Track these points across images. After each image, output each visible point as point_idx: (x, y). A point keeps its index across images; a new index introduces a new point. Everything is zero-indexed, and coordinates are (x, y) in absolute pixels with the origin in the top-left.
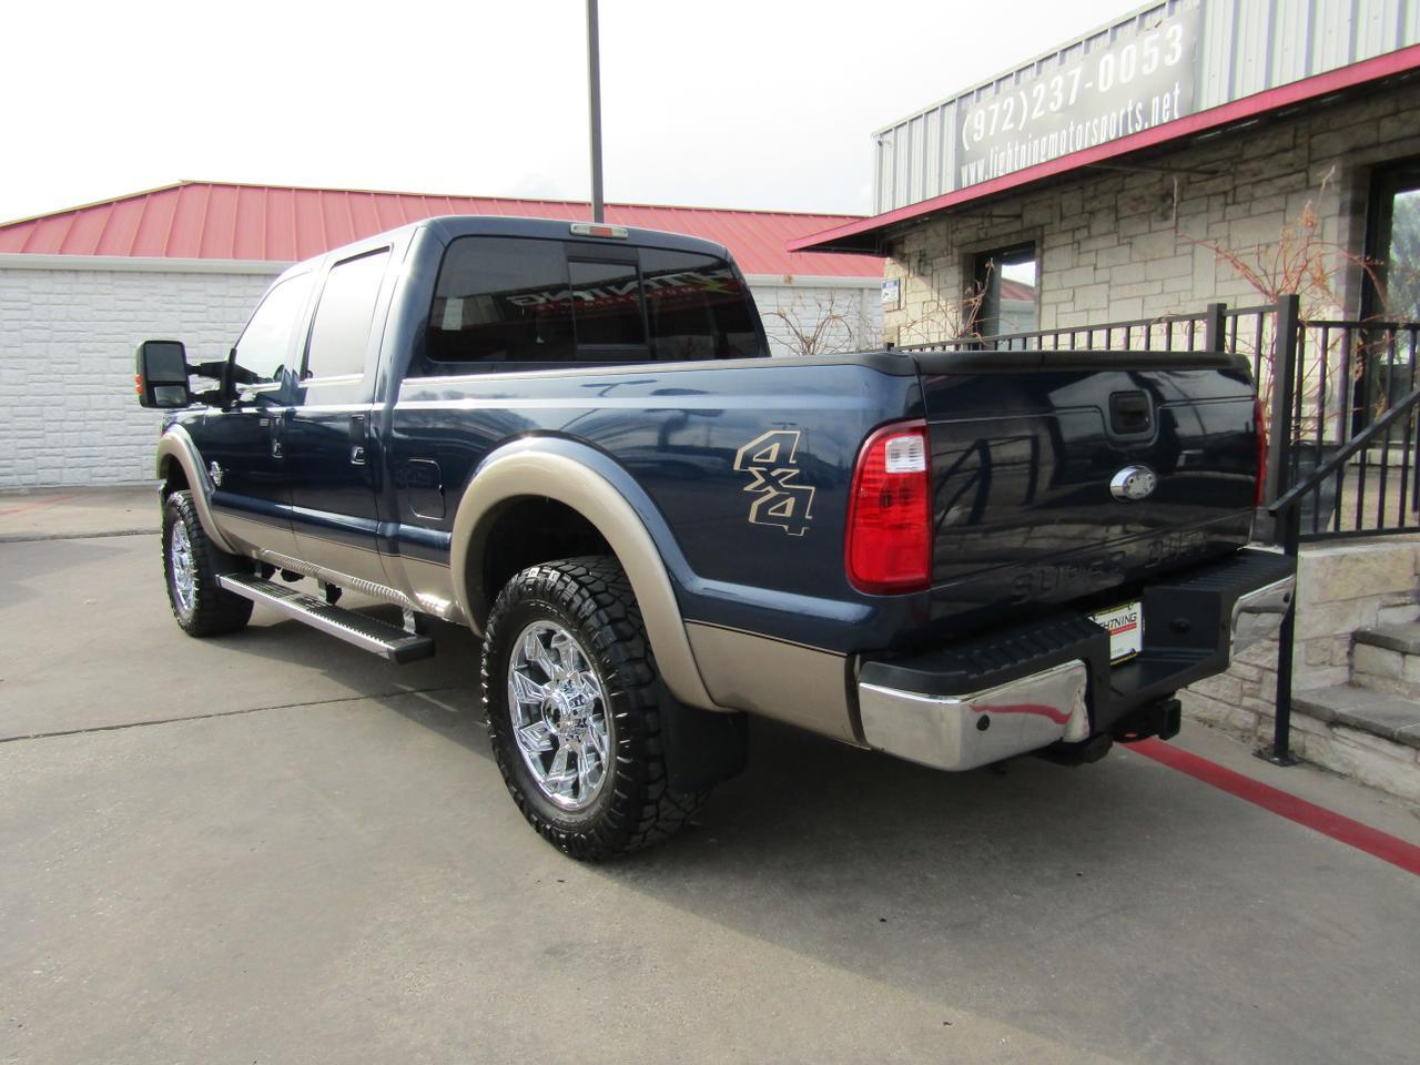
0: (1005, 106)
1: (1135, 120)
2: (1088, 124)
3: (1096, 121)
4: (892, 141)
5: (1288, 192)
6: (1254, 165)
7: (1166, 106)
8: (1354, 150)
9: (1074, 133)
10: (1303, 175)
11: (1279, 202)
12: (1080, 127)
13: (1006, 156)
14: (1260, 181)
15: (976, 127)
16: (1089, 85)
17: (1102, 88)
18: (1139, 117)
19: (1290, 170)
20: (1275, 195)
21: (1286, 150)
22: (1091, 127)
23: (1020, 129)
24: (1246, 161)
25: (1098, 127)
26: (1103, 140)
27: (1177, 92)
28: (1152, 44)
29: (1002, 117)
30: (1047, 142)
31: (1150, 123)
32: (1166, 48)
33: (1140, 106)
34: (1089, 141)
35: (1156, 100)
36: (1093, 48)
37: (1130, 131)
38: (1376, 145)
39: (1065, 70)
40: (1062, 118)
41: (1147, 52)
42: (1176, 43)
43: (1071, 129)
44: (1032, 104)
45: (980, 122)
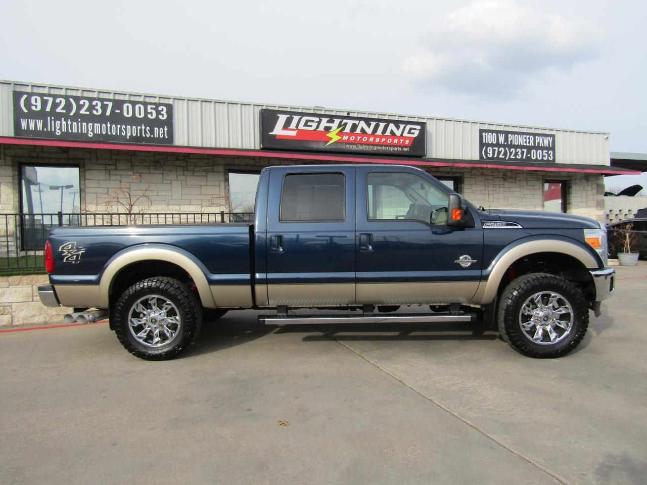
0: (58, 101)
1: (146, 132)
2: (119, 126)
3: (123, 126)
5: (207, 171)
6: (193, 160)
7: (161, 132)
8: (227, 164)
9: (111, 128)
10: (211, 168)
11: (204, 174)
12: (114, 126)
13: (61, 124)
14: (197, 166)
15: (33, 103)
16: (118, 111)
18: (148, 132)
19: (207, 165)
20: (203, 171)
21: (205, 159)
22: (120, 129)
23: (71, 114)
24: (190, 158)
25: (126, 129)
26: (129, 134)
27: (166, 129)
28: (151, 108)
29: (55, 105)
30: (93, 126)
31: (154, 136)
32: (159, 113)
33: (148, 128)
34: (120, 133)
35: (156, 129)
36: (117, 97)
37: (144, 136)
38: (234, 165)
39: (102, 100)
40: (102, 119)
41: (149, 110)
42: (164, 112)
43: (109, 125)
44: (80, 107)
45: (36, 102)
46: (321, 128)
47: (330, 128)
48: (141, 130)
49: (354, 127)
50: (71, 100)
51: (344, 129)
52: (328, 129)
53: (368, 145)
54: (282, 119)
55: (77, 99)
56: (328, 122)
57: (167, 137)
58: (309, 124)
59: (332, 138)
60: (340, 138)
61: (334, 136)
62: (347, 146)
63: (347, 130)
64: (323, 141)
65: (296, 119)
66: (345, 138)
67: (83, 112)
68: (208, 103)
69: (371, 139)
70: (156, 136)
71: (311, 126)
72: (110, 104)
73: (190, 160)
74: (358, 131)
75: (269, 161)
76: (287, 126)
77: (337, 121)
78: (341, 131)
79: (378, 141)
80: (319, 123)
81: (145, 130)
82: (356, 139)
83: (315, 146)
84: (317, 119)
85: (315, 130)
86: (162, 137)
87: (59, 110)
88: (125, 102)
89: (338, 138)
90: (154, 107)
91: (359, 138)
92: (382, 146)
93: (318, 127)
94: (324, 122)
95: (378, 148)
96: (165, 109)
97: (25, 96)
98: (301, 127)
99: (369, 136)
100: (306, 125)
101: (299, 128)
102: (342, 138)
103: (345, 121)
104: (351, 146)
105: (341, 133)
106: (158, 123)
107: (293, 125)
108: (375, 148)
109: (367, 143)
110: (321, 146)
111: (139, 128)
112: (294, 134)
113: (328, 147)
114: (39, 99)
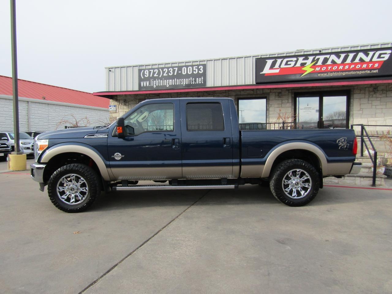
0: (155, 71)
1: (192, 81)
2: (180, 80)
3: (182, 80)
4: (114, 71)
6: (218, 94)
7: (200, 80)
9: (176, 81)
12: (178, 80)
13: (156, 82)
15: (146, 73)
16: (180, 72)
17: (183, 73)
18: (193, 81)
19: (224, 96)
21: (224, 93)
22: (181, 81)
23: (160, 77)
24: (215, 93)
25: (183, 81)
26: (184, 84)
27: (202, 78)
28: (196, 68)
29: (154, 73)
30: (169, 81)
31: (196, 83)
32: (199, 70)
33: (194, 79)
34: (181, 83)
35: (197, 79)
36: (180, 65)
37: (191, 83)
38: (241, 95)
39: (173, 67)
40: (173, 77)
41: (194, 69)
42: (202, 69)
43: (176, 80)
44: (164, 72)
45: (147, 73)
46: (298, 65)
47: (305, 63)
48: (190, 80)
49: (326, 60)
50: (160, 69)
51: (316, 63)
52: (303, 65)
53: (338, 72)
54: (269, 62)
55: (162, 69)
56: (304, 59)
57: (202, 83)
58: (289, 63)
59: (307, 71)
60: (313, 69)
61: (308, 69)
62: (319, 75)
63: (320, 63)
64: (299, 74)
65: (279, 61)
66: (318, 69)
67: (165, 75)
68: (226, 60)
69: (341, 67)
70: (197, 83)
71: (290, 64)
72: (176, 69)
73: (215, 94)
74: (329, 62)
75: (263, 91)
76: (272, 67)
77: (311, 58)
78: (314, 65)
79: (347, 68)
80: (296, 61)
81: (192, 80)
82: (327, 68)
83: (293, 78)
84: (295, 59)
85: (293, 66)
86: (200, 83)
87: (155, 75)
88: (183, 66)
89: (312, 70)
90: (197, 67)
91: (329, 68)
92: (351, 71)
93: (295, 64)
94: (301, 60)
95: (347, 73)
96: (202, 67)
97: (143, 71)
98: (283, 66)
99: (339, 65)
100: (286, 64)
101: (281, 67)
102: (315, 69)
103: (317, 57)
104: (322, 75)
105: (314, 66)
106: (199, 75)
107: (277, 66)
108: (344, 74)
109: (337, 70)
110: (298, 77)
111: (189, 79)
112: (277, 71)
113: (303, 77)
114: (148, 71)
